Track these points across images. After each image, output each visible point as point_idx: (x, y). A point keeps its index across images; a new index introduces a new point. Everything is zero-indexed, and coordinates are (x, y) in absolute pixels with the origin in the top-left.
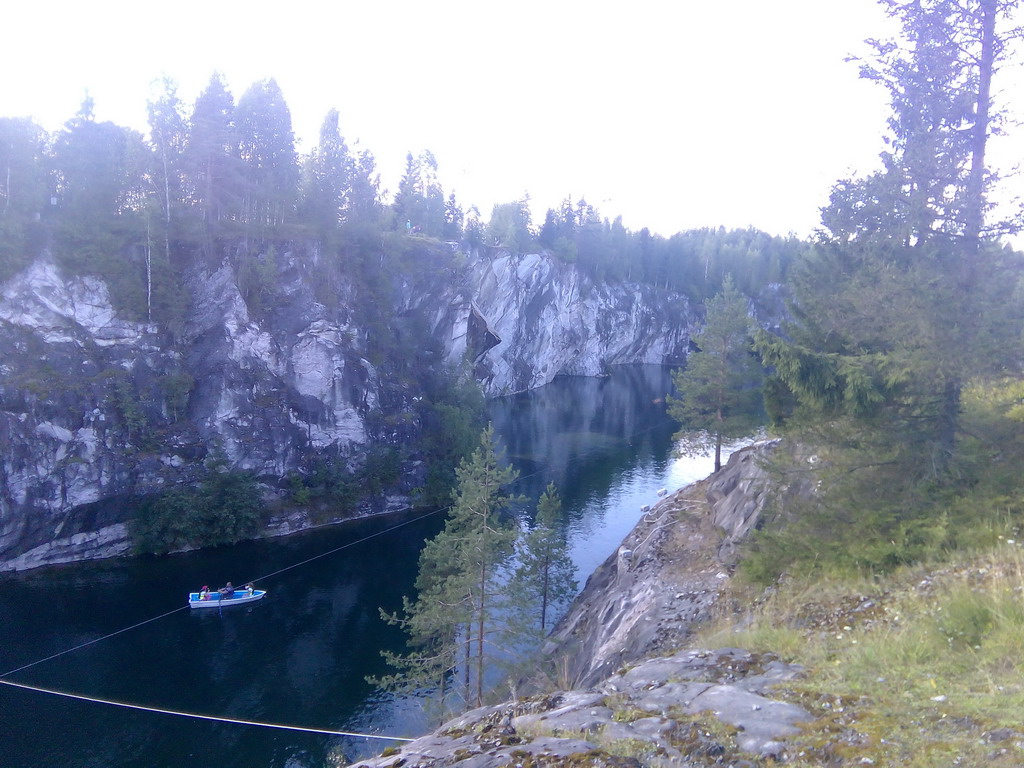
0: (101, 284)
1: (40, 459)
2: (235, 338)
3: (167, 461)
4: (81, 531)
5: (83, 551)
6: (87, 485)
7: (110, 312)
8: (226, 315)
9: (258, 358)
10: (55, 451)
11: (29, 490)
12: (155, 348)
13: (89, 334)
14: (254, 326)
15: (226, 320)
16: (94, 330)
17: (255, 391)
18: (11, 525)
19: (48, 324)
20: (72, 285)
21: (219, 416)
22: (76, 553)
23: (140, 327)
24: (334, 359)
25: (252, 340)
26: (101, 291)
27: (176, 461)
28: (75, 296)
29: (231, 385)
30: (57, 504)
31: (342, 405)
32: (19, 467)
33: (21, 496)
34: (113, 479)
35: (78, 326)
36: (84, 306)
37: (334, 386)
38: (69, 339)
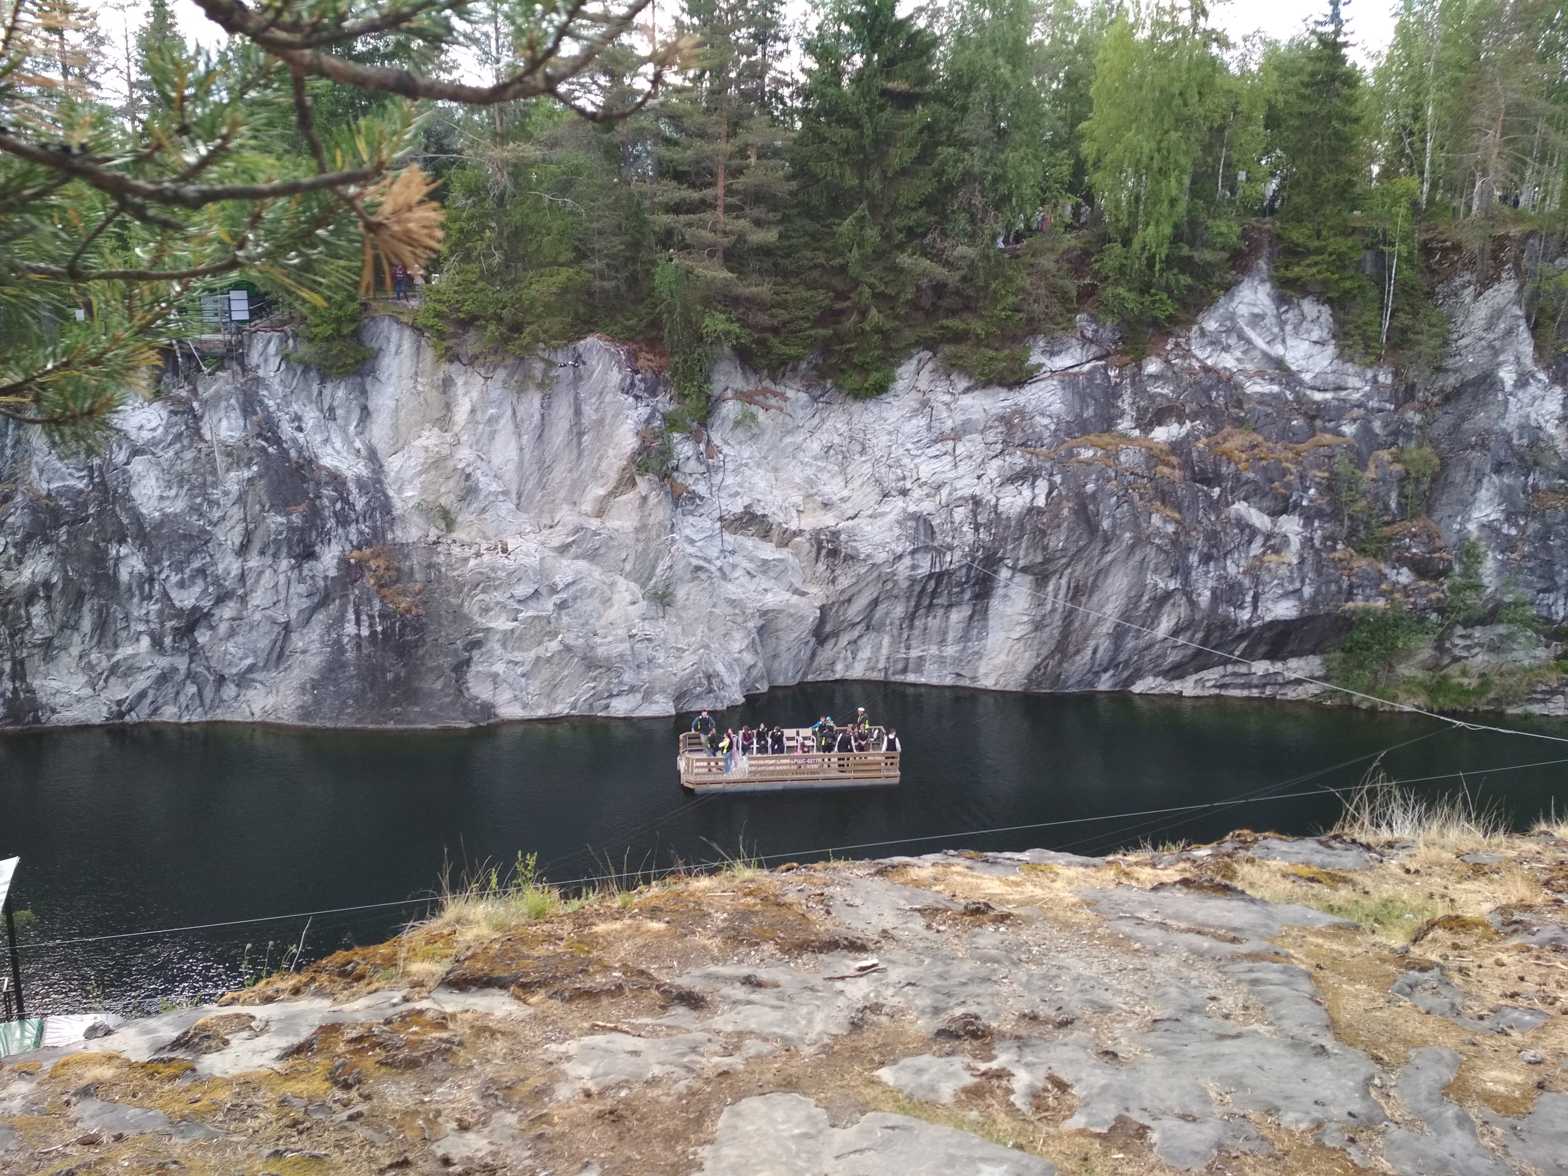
0: (1323, 310)
1: (1230, 552)
2: (1511, 394)
3: (1392, 574)
4: (1265, 657)
5: (1264, 685)
6: (1286, 595)
7: (1331, 350)
8: (1501, 358)
9: (1540, 428)
10: (1250, 542)
11: (1214, 591)
12: (1388, 406)
13: (1301, 383)
14: (1542, 376)
15: (1499, 365)
16: (1307, 377)
17: (1531, 481)
18: (1189, 634)
19: (1250, 367)
20: (1286, 311)
21: (1476, 515)
22: (1256, 687)
23: (1370, 374)
25: (1534, 399)
26: (1322, 319)
27: (1405, 576)
28: (1289, 328)
29: (1498, 468)
30: (1245, 615)
32: (1206, 559)
33: (1204, 598)
34: (1317, 592)
35: (1288, 369)
36: (1298, 342)
38: (1275, 388)
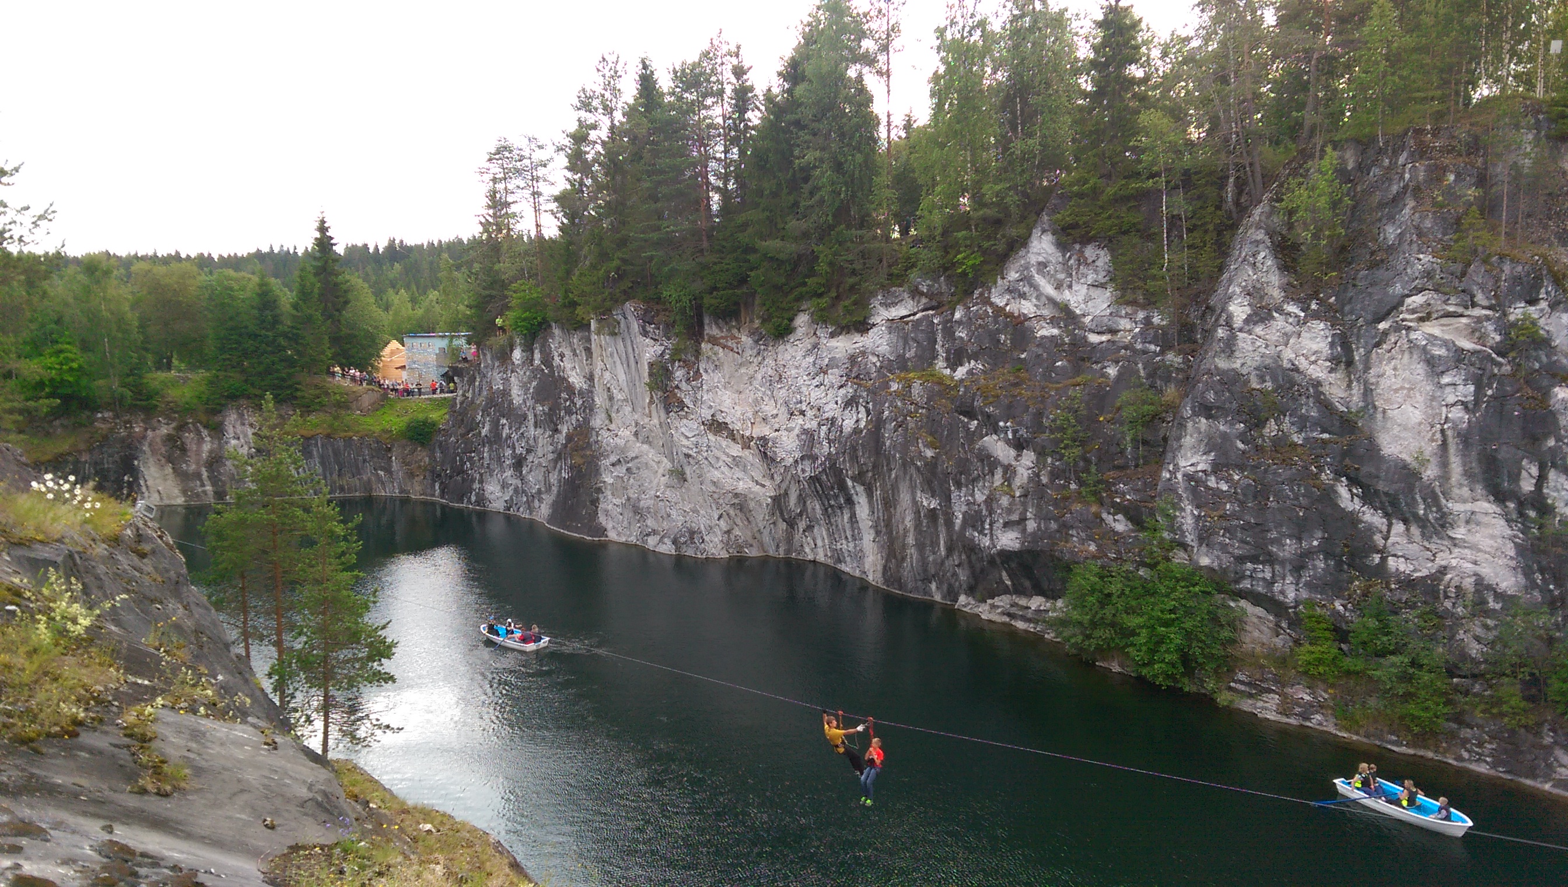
0: (1102, 253)
1: (978, 480)
5: (1037, 621)
6: (1010, 525)
7: (1108, 293)
9: (1296, 369)
10: (993, 473)
11: (965, 515)
12: (1152, 347)
13: (1083, 328)
14: (1292, 308)
16: (1087, 320)
20: (1070, 258)
21: (1182, 463)
22: (1031, 621)
23: (1141, 315)
24: (1446, 379)
25: (1287, 336)
26: (1099, 263)
27: (1120, 525)
28: (1073, 273)
29: (1207, 410)
30: (986, 541)
31: (1465, 492)
32: (959, 484)
33: (959, 520)
34: (1037, 526)
35: (1070, 313)
36: (1082, 287)
37: (1444, 444)
38: (1055, 332)
